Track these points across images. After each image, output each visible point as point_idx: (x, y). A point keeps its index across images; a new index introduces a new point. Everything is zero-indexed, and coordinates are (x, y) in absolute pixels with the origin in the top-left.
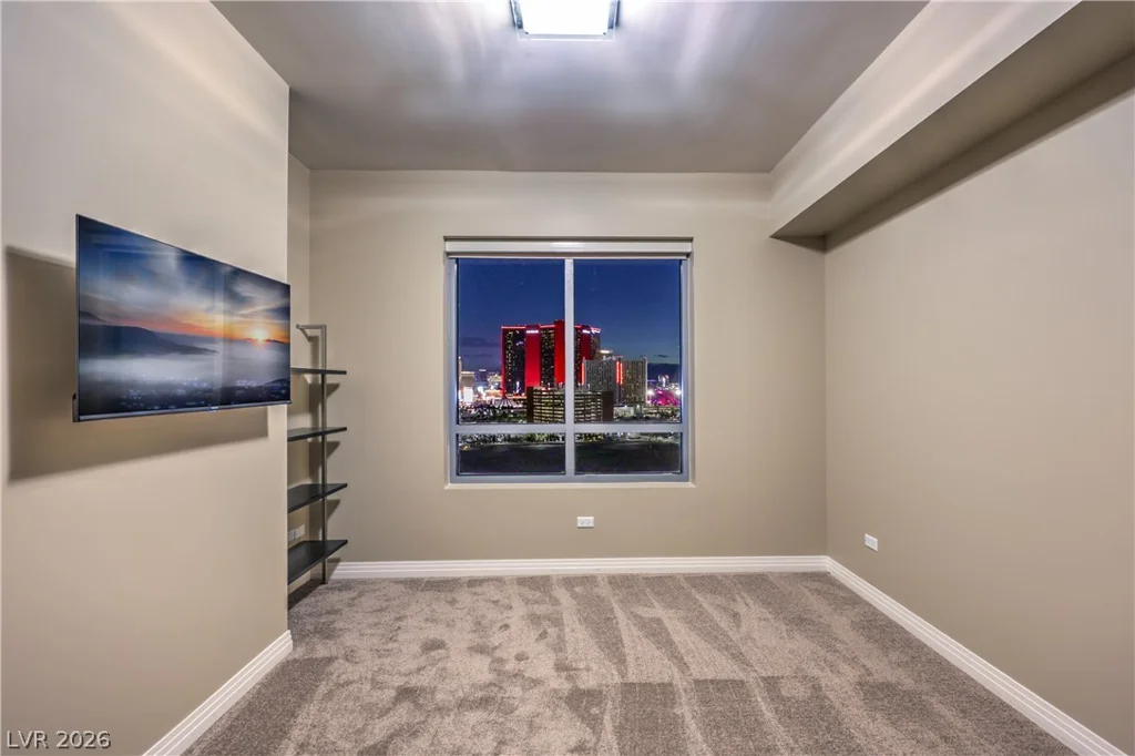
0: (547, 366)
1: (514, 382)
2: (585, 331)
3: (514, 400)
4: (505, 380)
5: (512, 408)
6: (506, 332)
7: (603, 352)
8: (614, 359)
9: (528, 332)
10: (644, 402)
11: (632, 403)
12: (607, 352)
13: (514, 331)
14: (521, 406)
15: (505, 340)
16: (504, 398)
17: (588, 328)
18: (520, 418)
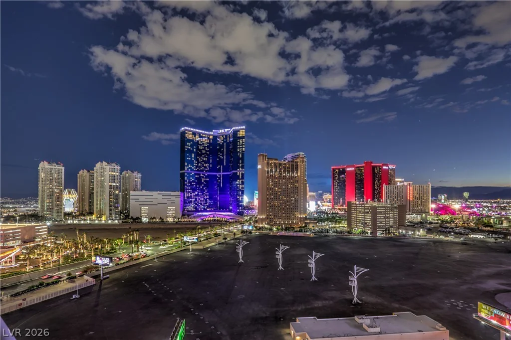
0: (359, 189)
1: (339, 198)
2: (385, 167)
3: (339, 209)
4: (334, 197)
5: (338, 214)
6: (334, 170)
7: (397, 180)
8: (406, 183)
9: (347, 169)
10: (427, 213)
11: (420, 212)
12: (400, 180)
13: (339, 169)
14: (343, 212)
15: (334, 174)
16: (333, 208)
17: (387, 165)
18: (342, 220)
